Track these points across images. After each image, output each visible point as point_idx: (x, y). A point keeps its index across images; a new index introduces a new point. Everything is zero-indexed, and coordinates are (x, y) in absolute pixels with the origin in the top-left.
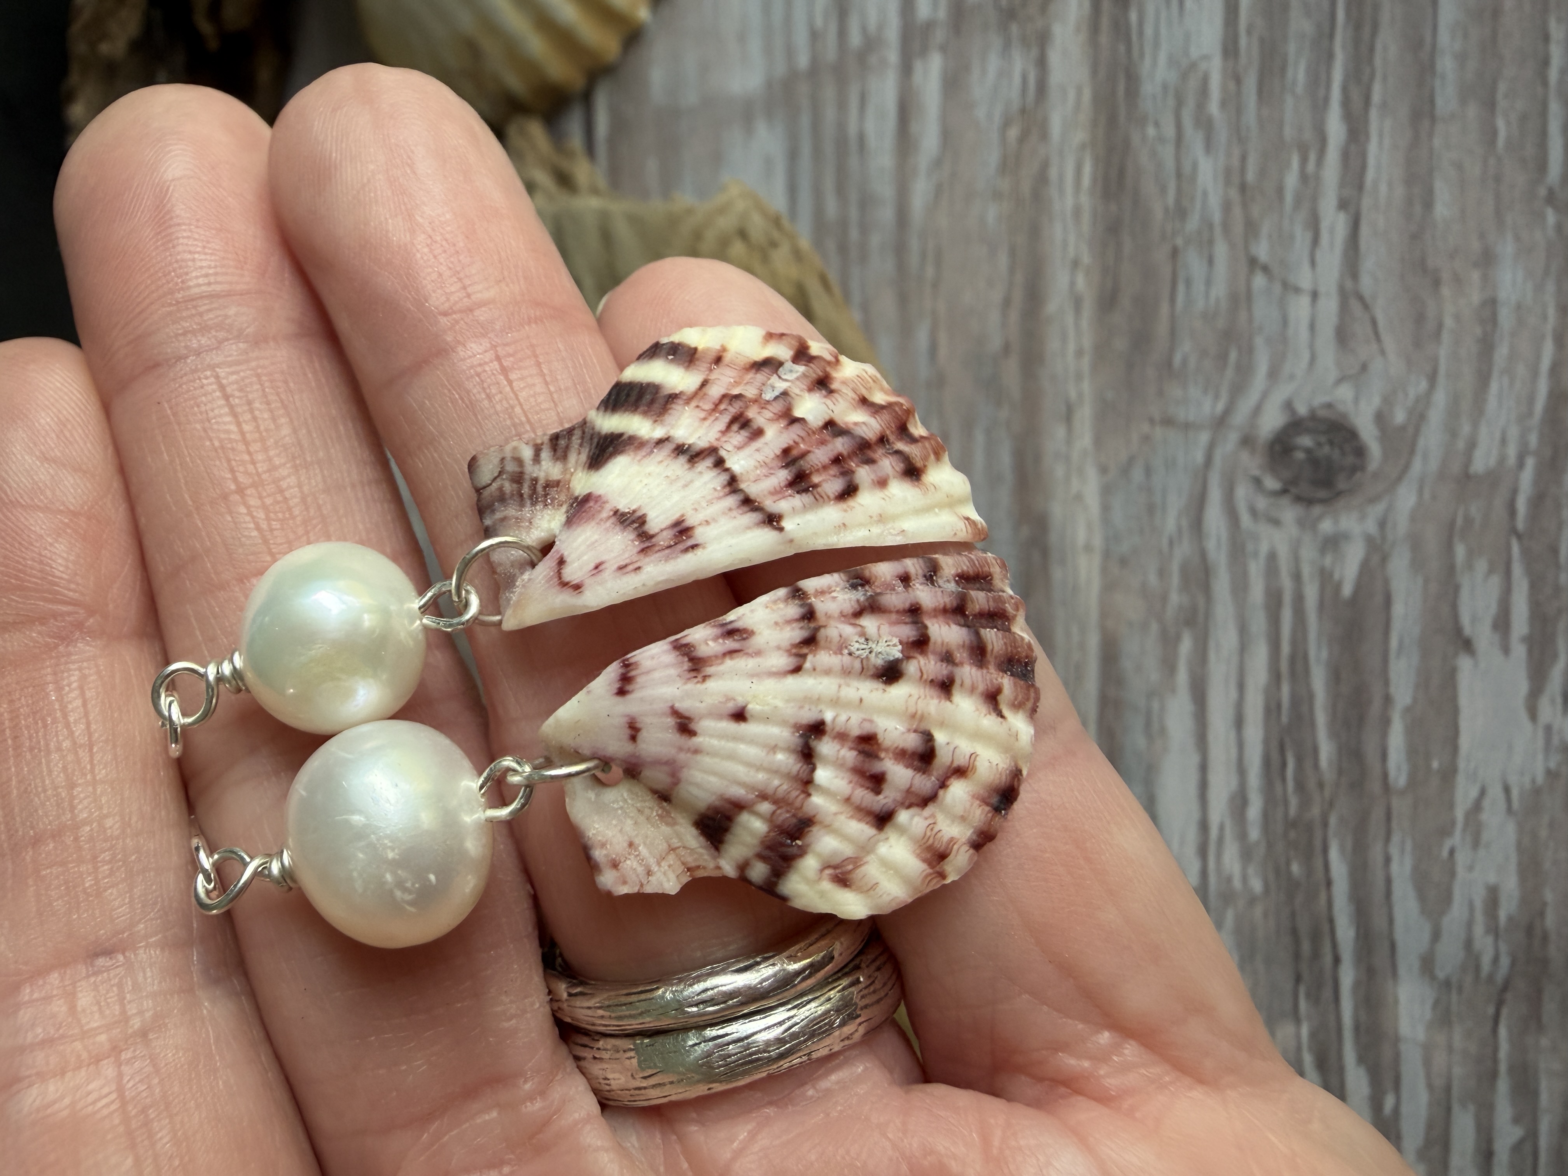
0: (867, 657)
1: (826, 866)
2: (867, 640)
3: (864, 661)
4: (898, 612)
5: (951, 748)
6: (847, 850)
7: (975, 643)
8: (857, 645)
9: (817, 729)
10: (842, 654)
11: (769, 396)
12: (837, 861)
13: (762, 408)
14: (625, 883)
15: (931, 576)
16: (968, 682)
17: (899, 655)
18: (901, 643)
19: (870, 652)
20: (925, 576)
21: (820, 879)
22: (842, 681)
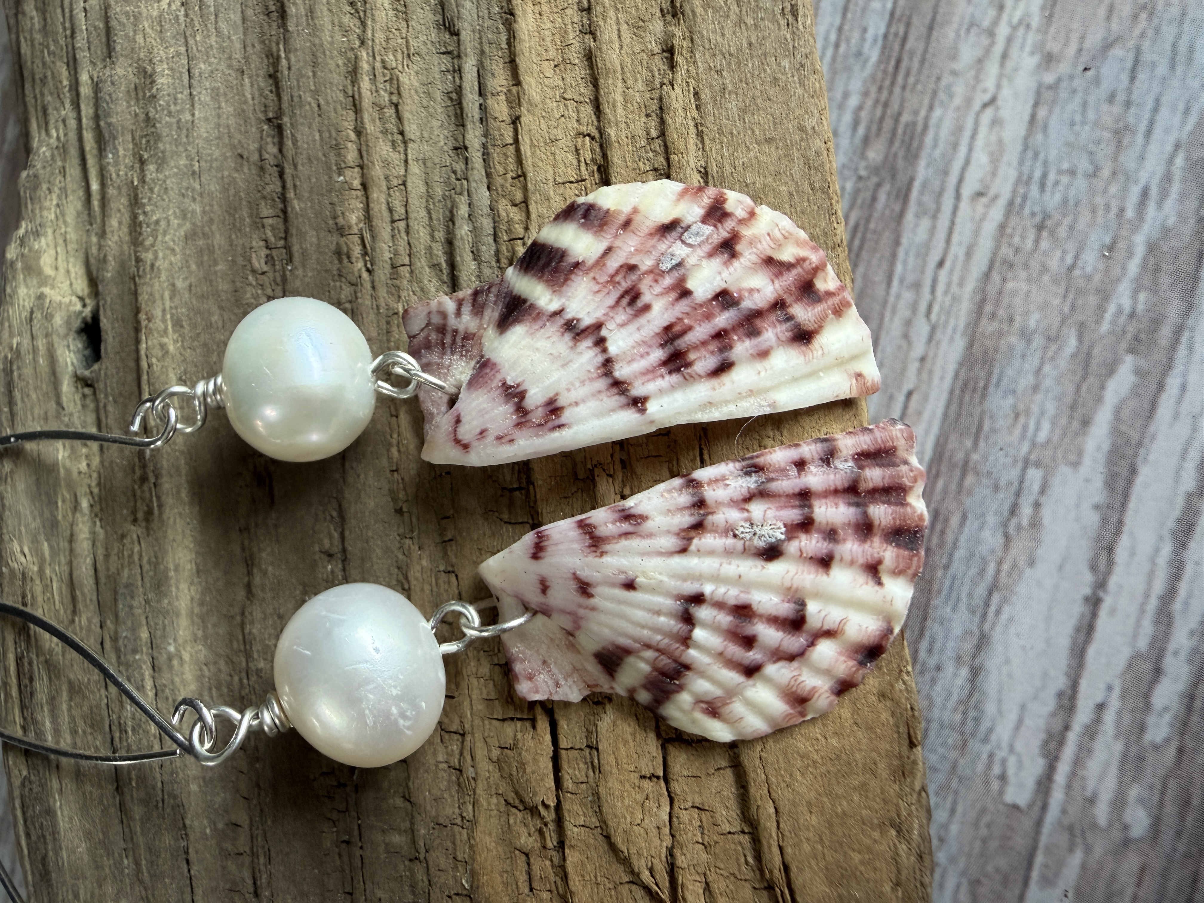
0: (751, 539)
1: (699, 701)
2: (752, 524)
3: (747, 543)
4: (788, 496)
5: (823, 614)
6: (718, 692)
7: (861, 521)
8: (742, 529)
9: (698, 599)
10: (727, 536)
11: (666, 266)
12: (708, 698)
13: (656, 281)
14: (537, 692)
15: (828, 459)
16: (847, 557)
17: (783, 537)
18: (785, 525)
19: (755, 534)
20: (821, 459)
21: (693, 709)
22: (724, 560)
